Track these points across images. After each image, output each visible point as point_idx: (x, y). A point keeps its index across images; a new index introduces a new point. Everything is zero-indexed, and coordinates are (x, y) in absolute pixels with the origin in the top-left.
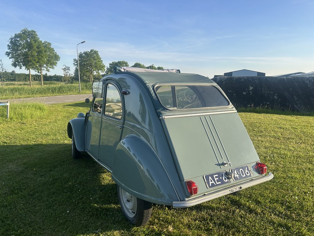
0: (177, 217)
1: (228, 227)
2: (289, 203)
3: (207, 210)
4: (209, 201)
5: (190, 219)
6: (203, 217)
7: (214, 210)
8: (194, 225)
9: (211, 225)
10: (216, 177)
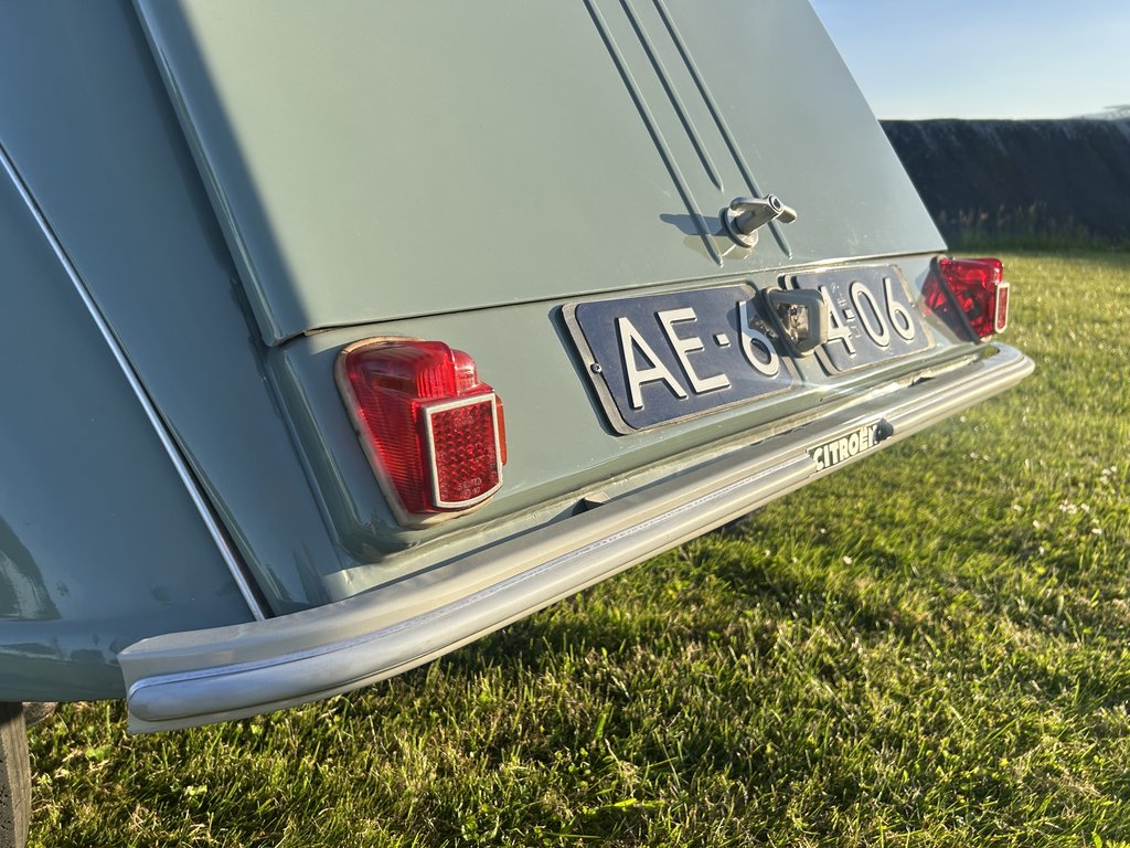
0: (345, 756)
1: (754, 770)
2: (1050, 538)
3: (577, 653)
4: (587, 593)
5: (451, 753)
6: (552, 711)
7: (628, 646)
8: (483, 808)
9: (628, 772)
10: (684, 329)
